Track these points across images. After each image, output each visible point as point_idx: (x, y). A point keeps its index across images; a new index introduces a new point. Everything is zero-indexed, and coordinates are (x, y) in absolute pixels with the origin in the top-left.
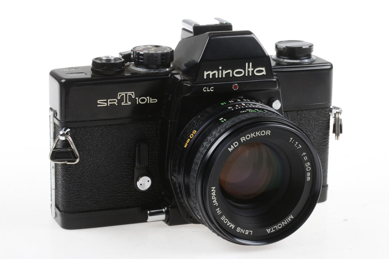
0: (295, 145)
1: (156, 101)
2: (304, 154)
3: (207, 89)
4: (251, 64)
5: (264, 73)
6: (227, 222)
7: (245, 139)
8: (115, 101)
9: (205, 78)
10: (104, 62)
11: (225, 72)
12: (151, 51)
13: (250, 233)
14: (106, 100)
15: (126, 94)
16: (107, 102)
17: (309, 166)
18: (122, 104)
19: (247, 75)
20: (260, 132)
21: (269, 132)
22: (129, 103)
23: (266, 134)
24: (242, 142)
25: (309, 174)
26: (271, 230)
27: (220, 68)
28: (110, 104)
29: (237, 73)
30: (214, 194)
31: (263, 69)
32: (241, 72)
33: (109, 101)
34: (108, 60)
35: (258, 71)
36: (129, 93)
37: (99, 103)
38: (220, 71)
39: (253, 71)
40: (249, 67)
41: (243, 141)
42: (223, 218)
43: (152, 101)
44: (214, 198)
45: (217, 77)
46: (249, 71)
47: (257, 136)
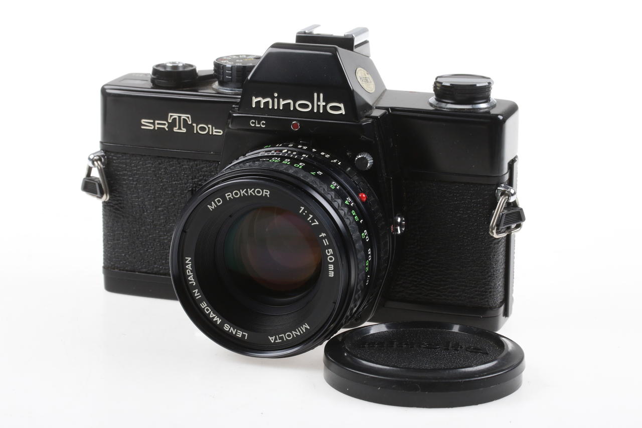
0: (308, 219)
1: (220, 132)
2: (323, 235)
3: (255, 122)
4: (321, 95)
5: (343, 112)
6: (210, 312)
7: (232, 196)
8: (165, 124)
9: (254, 106)
10: (169, 69)
11: (282, 102)
12: (238, 63)
13: (243, 336)
14: (152, 121)
15: (180, 117)
16: (153, 123)
17: (331, 255)
18: (175, 131)
19: (315, 111)
20: (253, 189)
21: (267, 192)
22: (184, 130)
23: (264, 195)
24: (228, 199)
25: (331, 267)
26: (276, 339)
27: (276, 95)
28: (158, 127)
29: (301, 106)
30: (189, 267)
31: (342, 106)
32: (307, 106)
33: (156, 124)
34: (175, 67)
35: (332, 108)
36: (184, 116)
37: (143, 123)
38: (276, 100)
39: (325, 107)
40: (319, 100)
41: (230, 198)
42: (204, 305)
43: (216, 132)
44: (190, 274)
45: (271, 107)
46: (318, 106)
47: (249, 194)
